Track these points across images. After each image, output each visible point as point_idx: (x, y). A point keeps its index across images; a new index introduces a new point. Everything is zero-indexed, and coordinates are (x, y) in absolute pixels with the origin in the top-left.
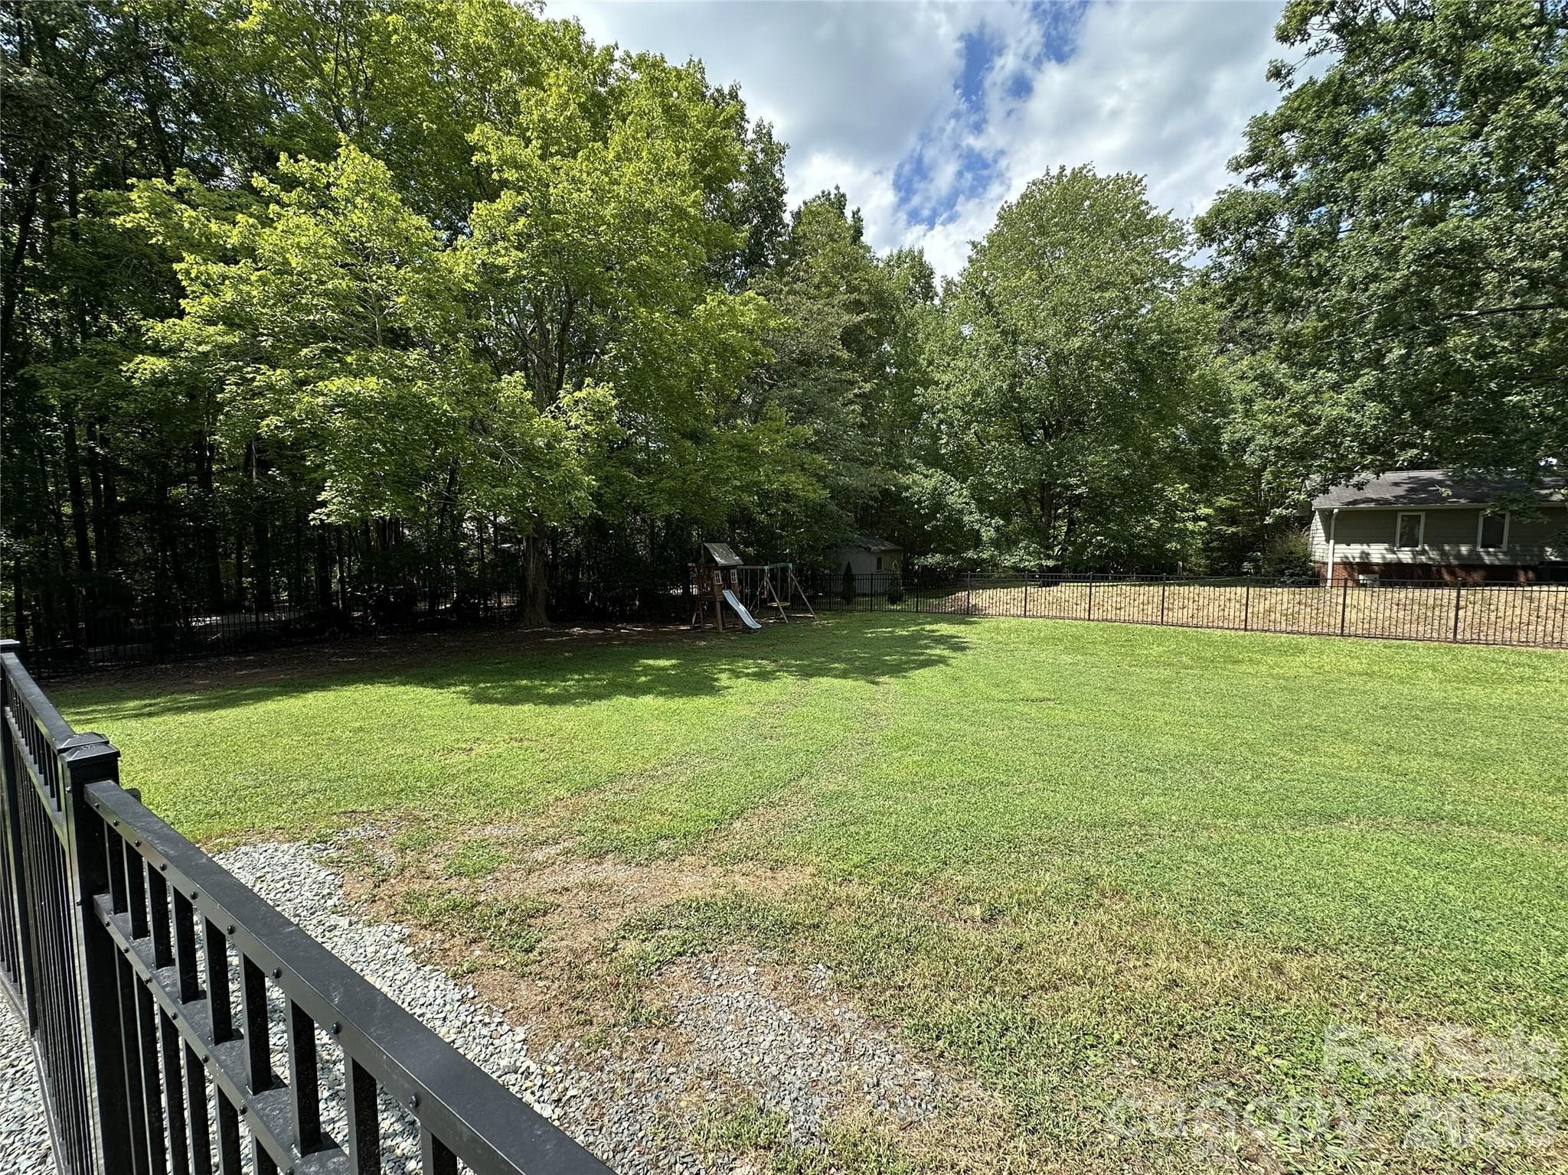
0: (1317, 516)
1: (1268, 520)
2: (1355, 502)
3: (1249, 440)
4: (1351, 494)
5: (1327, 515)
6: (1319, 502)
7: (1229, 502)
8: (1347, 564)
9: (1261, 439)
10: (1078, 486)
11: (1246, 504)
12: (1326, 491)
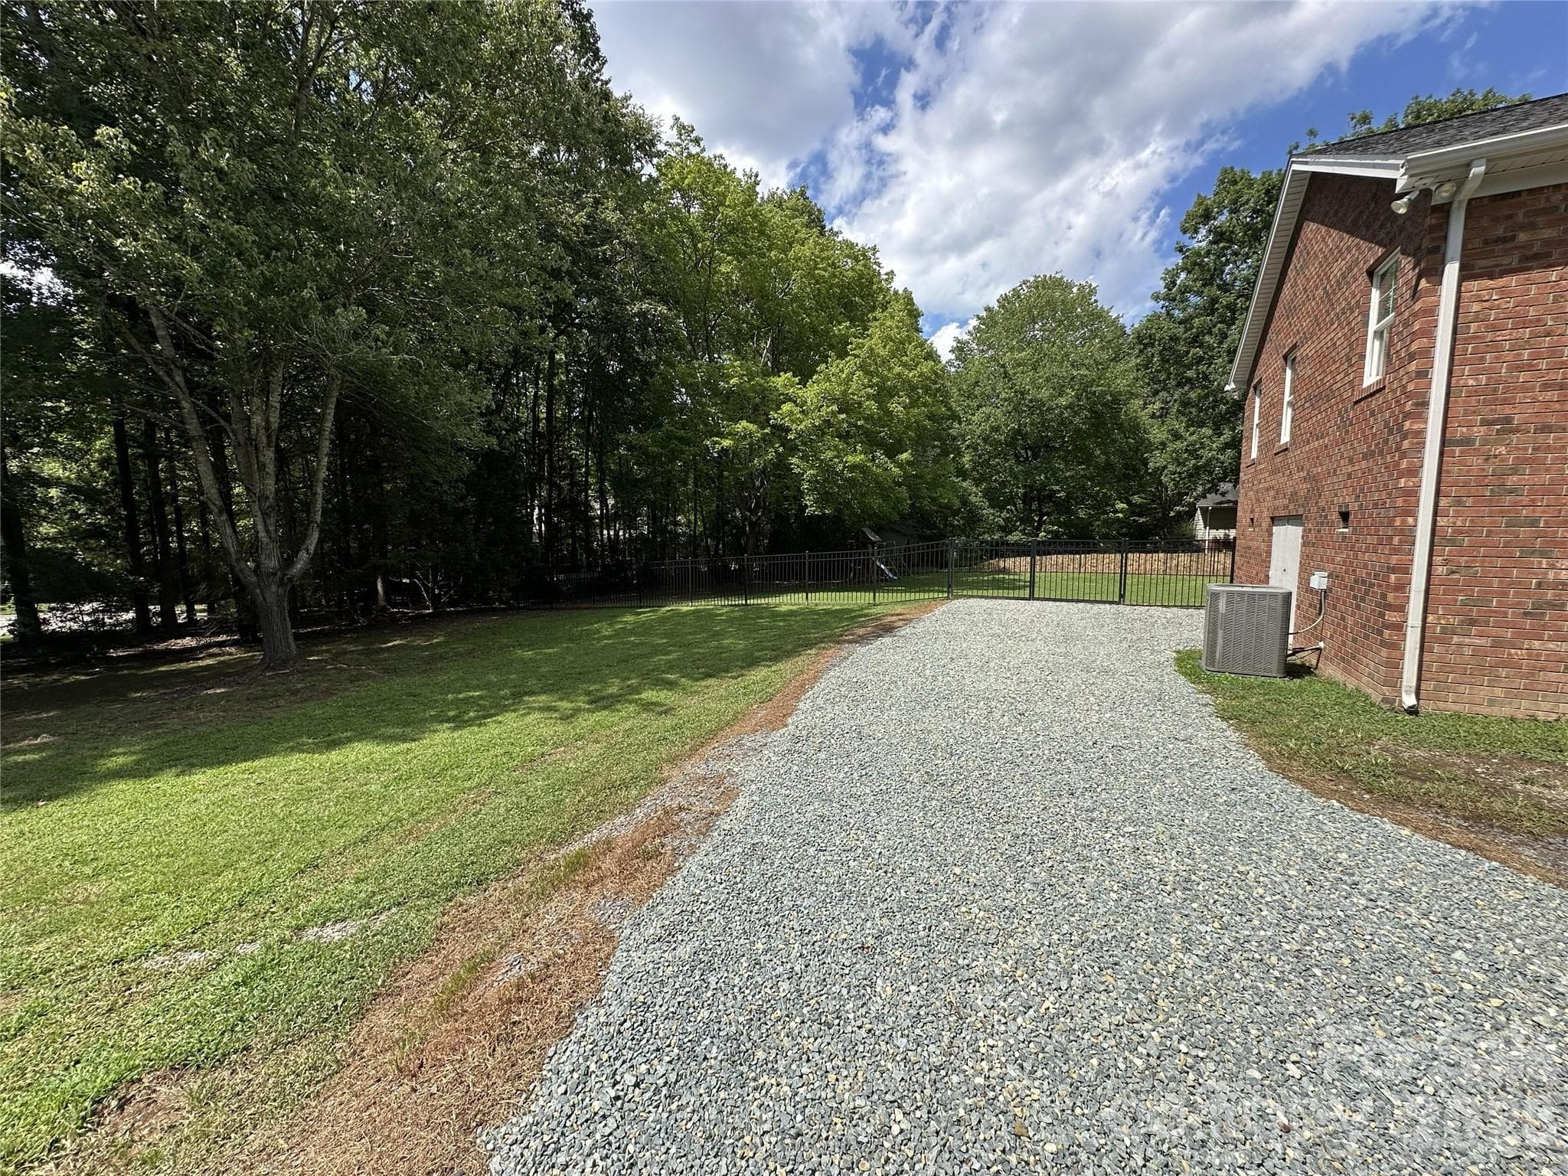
0: (1199, 512)
1: (1172, 514)
2: (1221, 503)
3: (1165, 467)
4: (1218, 498)
5: (1204, 511)
6: (1202, 503)
7: (1141, 500)
8: (1216, 541)
9: (1171, 468)
10: (1059, 492)
11: (1153, 501)
12: (1205, 497)
